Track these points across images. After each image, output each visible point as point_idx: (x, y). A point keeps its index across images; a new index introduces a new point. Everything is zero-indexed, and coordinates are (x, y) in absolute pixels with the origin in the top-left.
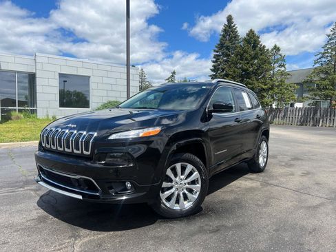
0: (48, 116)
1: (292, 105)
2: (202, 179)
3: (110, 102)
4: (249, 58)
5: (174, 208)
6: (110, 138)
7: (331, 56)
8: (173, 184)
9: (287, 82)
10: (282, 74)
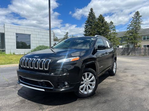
0: (11, 53)
1: (118, 47)
2: (96, 79)
3: (40, 46)
4: (100, 27)
5: (85, 93)
6: (58, 62)
7: (134, 26)
8: (84, 82)
9: (116, 37)
10: (114, 33)
